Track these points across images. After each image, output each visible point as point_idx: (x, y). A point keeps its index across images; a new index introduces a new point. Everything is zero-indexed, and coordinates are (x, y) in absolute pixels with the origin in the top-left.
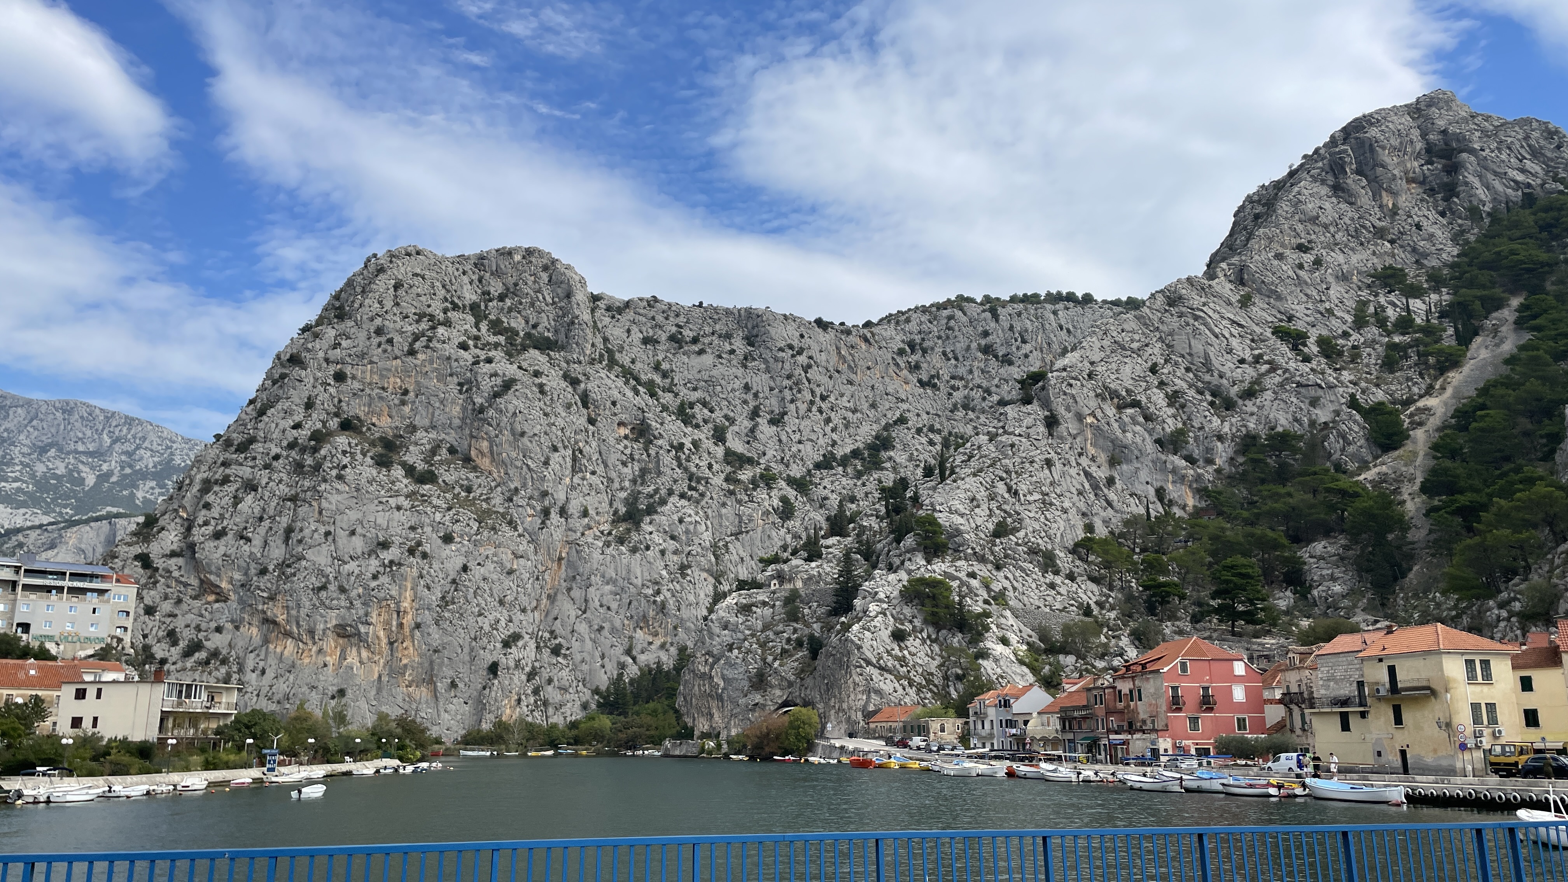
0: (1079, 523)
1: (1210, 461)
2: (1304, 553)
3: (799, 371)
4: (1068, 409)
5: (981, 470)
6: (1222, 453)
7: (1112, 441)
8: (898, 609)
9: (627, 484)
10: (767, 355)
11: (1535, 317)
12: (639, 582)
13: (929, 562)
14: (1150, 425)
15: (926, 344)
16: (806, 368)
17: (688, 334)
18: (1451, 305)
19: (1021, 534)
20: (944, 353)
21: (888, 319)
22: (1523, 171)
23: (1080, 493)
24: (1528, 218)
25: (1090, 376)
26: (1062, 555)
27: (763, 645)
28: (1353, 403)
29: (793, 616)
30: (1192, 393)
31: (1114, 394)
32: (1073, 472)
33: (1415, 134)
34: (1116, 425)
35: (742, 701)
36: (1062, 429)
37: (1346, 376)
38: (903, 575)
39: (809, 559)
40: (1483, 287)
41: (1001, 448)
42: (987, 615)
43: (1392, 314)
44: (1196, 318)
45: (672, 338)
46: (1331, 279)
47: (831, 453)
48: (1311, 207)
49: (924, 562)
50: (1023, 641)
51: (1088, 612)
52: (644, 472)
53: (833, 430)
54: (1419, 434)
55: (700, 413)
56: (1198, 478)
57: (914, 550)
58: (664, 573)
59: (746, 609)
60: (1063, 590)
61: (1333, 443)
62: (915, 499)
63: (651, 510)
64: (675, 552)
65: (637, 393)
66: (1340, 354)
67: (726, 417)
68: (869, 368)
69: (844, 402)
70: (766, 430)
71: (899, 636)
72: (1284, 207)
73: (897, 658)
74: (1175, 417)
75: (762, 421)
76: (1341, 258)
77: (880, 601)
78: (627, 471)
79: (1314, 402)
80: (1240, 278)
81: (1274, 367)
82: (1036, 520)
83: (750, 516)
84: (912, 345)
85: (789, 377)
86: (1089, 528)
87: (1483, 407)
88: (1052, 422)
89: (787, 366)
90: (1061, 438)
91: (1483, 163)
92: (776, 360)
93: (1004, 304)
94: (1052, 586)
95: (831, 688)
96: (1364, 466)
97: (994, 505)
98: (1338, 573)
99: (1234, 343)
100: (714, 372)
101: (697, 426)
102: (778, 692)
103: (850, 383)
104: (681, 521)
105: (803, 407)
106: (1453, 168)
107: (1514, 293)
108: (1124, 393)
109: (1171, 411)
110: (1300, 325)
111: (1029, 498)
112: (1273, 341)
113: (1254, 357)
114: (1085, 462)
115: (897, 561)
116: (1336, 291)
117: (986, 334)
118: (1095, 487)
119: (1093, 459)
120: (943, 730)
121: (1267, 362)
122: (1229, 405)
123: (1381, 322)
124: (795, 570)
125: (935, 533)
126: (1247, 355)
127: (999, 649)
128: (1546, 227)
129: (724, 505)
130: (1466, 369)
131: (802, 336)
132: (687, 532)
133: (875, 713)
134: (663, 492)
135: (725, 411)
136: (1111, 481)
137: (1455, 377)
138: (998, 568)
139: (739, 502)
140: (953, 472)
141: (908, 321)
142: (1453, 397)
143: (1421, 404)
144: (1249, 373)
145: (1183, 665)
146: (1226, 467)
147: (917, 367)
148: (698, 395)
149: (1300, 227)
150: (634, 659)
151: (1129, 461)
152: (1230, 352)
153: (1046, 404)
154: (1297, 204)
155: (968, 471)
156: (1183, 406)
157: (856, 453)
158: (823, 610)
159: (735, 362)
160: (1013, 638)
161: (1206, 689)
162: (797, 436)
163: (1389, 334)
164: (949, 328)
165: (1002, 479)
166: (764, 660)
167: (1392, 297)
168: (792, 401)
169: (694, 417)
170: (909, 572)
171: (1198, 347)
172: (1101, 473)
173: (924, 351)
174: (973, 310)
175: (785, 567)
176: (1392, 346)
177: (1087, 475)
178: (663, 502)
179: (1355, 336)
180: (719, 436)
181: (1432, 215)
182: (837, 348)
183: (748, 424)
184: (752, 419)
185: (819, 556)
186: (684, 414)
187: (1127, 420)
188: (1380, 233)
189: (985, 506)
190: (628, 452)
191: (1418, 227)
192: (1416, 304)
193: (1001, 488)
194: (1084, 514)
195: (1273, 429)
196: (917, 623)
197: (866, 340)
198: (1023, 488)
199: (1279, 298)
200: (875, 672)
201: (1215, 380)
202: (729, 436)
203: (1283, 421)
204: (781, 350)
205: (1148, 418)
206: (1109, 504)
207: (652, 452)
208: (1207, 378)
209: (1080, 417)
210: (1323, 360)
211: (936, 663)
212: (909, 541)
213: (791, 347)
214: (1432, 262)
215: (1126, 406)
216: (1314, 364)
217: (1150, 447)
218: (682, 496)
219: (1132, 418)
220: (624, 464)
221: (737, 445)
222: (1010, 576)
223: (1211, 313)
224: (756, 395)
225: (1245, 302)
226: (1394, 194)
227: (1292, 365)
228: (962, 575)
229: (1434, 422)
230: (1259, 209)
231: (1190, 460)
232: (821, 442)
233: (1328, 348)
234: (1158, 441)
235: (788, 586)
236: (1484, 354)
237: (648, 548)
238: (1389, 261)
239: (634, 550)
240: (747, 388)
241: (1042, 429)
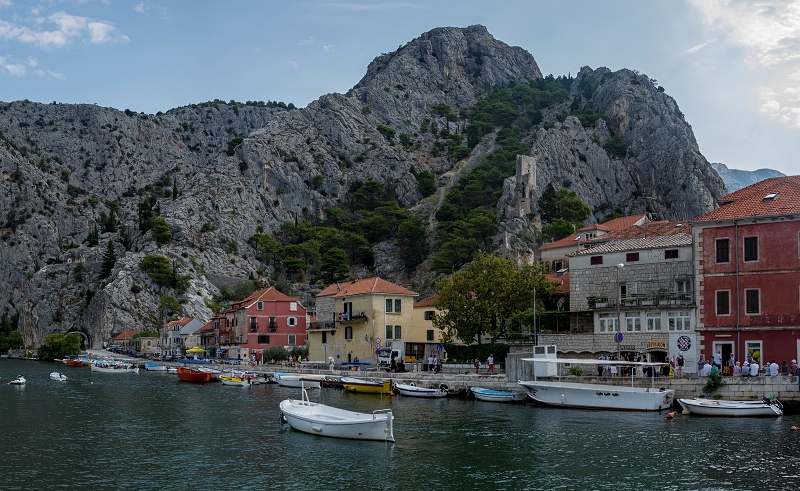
0: (255, 226)
1: (335, 195)
2: (374, 249)
3: (114, 140)
4: (254, 160)
5: (197, 194)
6: (342, 191)
7: (279, 180)
8: (137, 274)
9: (8, 206)
10: (95, 131)
11: (504, 138)
12: (15, 262)
13: (159, 247)
14: (303, 172)
15: (194, 126)
16: (119, 138)
17: (46, 120)
18: (469, 128)
19: (218, 231)
20: (205, 132)
21: (172, 111)
22: (512, 71)
23: (257, 209)
24: (509, 91)
25: (269, 142)
26: (241, 244)
27: (61, 296)
28: (412, 170)
29: (79, 279)
30: (329, 156)
31: (283, 153)
32: (254, 196)
33: (465, 42)
34: (282, 171)
35: (48, 328)
36: (249, 171)
37: (412, 155)
38: (142, 255)
39: (90, 246)
40: (484, 121)
41: (211, 181)
42: (189, 278)
43: (440, 127)
44: (336, 115)
45: (37, 123)
46: (412, 106)
47: (133, 188)
48: (407, 67)
49: (156, 247)
50: (211, 293)
51: (251, 278)
52: (18, 200)
53: (135, 174)
54: (442, 190)
55: (54, 165)
56: (327, 204)
57: (151, 240)
58: (30, 257)
59: (51, 275)
60: (238, 264)
61: (399, 191)
62: (158, 210)
63: (22, 221)
64: (36, 245)
65: (13, 153)
66: (411, 144)
67: (70, 167)
68: (158, 139)
69: (142, 158)
70: (93, 174)
71: (135, 290)
72: (393, 65)
73: (133, 303)
74: (317, 169)
75: (91, 169)
76: (419, 96)
77: (127, 270)
78: (8, 199)
79: (393, 168)
80: (364, 99)
81: (374, 146)
82: (227, 223)
83: (82, 224)
84: (185, 127)
85: (108, 143)
86: (260, 229)
87: (472, 178)
88: (243, 167)
89: (107, 137)
90: (249, 176)
91: (494, 63)
92: (100, 133)
93: (242, 106)
94: (233, 262)
95: (95, 320)
96: (413, 203)
97: (203, 214)
98: (390, 259)
99: (355, 131)
100: (62, 142)
101: (51, 172)
102: (68, 323)
103: (146, 147)
104: (39, 227)
105: (116, 161)
106: (480, 62)
107: (497, 125)
108: (288, 153)
109: (315, 165)
110: (392, 127)
111: (225, 210)
112: (377, 132)
113: (365, 140)
114: (261, 190)
115: (140, 246)
116: (415, 112)
117: (230, 122)
118: (267, 206)
119: (267, 190)
120: (149, 344)
121: (372, 144)
122: (349, 165)
123: (434, 131)
124: (82, 252)
125: (163, 229)
126: (361, 138)
127: (194, 298)
128: (517, 98)
129: (66, 217)
130: (471, 159)
131: (116, 120)
132: (43, 233)
133: (118, 334)
134: (29, 210)
135: (69, 163)
136: (276, 203)
137: (464, 163)
138: (201, 250)
139: (75, 216)
140: (181, 194)
141: (183, 112)
142: (462, 173)
143: (446, 174)
144: (362, 148)
145: (260, 304)
146: (343, 200)
147: (188, 138)
148: (52, 154)
149: (399, 77)
150: (13, 305)
151: (288, 192)
152: (352, 136)
153: (241, 156)
154: (400, 64)
155: (190, 194)
156: (322, 163)
157: (148, 188)
158: (96, 275)
159: (75, 135)
160: (205, 292)
161: (272, 319)
162: (112, 178)
163: (437, 138)
164: (208, 117)
165: (209, 199)
166: (61, 305)
167: (441, 119)
168: (110, 157)
169: (50, 167)
170: (147, 253)
171: (335, 131)
172: (271, 198)
173: (193, 130)
174: (223, 108)
175: (76, 250)
176: (437, 144)
177: (262, 198)
178: (29, 216)
179: (420, 136)
180: (65, 177)
181: (467, 82)
182: (139, 127)
183: (83, 171)
184: (85, 168)
185: (96, 243)
186: (43, 167)
187: (289, 168)
188: (441, 87)
189: (197, 215)
190: (8, 188)
191: (459, 87)
192: (452, 125)
193: (208, 204)
194: (259, 221)
195: (370, 180)
196: (148, 282)
197: (157, 122)
198: (222, 204)
199: (384, 112)
200: (119, 311)
201: (342, 150)
202: (71, 177)
203: (376, 176)
204: (103, 128)
205: (301, 168)
206: (275, 216)
207: (23, 189)
208: (338, 149)
209: (261, 165)
210: (401, 146)
211: (157, 306)
212: (149, 234)
213: (109, 126)
214: (463, 106)
215: (289, 160)
216: (396, 147)
217: (301, 184)
218: (41, 213)
219: (292, 168)
220: (7, 195)
221: (75, 183)
222: (208, 256)
223: (344, 114)
224: (88, 154)
225: (365, 112)
226: (450, 69)
227: (384, 146)
228: (179, 255)
229: (451, 184)
230: (381, 65)
231: (324, 194)
232: (127, 180)
233: (405, 141)
234: (306, 182)
235: (77, 261)
236: (479, 153)
237: (20, 243)
238: (443, 101)
239: (12, 244)
240: (82, 149)
241: (237, 170)
